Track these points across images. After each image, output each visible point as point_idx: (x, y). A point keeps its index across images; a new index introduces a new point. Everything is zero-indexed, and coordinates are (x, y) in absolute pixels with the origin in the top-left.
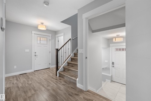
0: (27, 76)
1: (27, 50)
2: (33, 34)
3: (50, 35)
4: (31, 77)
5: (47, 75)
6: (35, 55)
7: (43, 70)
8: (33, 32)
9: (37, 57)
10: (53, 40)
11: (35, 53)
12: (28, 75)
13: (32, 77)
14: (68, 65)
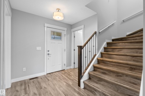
0: (39, 82)
1: (39, 48)
2: (46, 28)
3: (66, 29)
4: (43, 85)
5: (65, 84)
6: (48, 54)
7: (57, 73)
8: (46, 25)
9: (50, 56)
10: (69, 36)
11: (48, 51)
12: (40, 80)
13: (46, 86)
14: (94, 70)
